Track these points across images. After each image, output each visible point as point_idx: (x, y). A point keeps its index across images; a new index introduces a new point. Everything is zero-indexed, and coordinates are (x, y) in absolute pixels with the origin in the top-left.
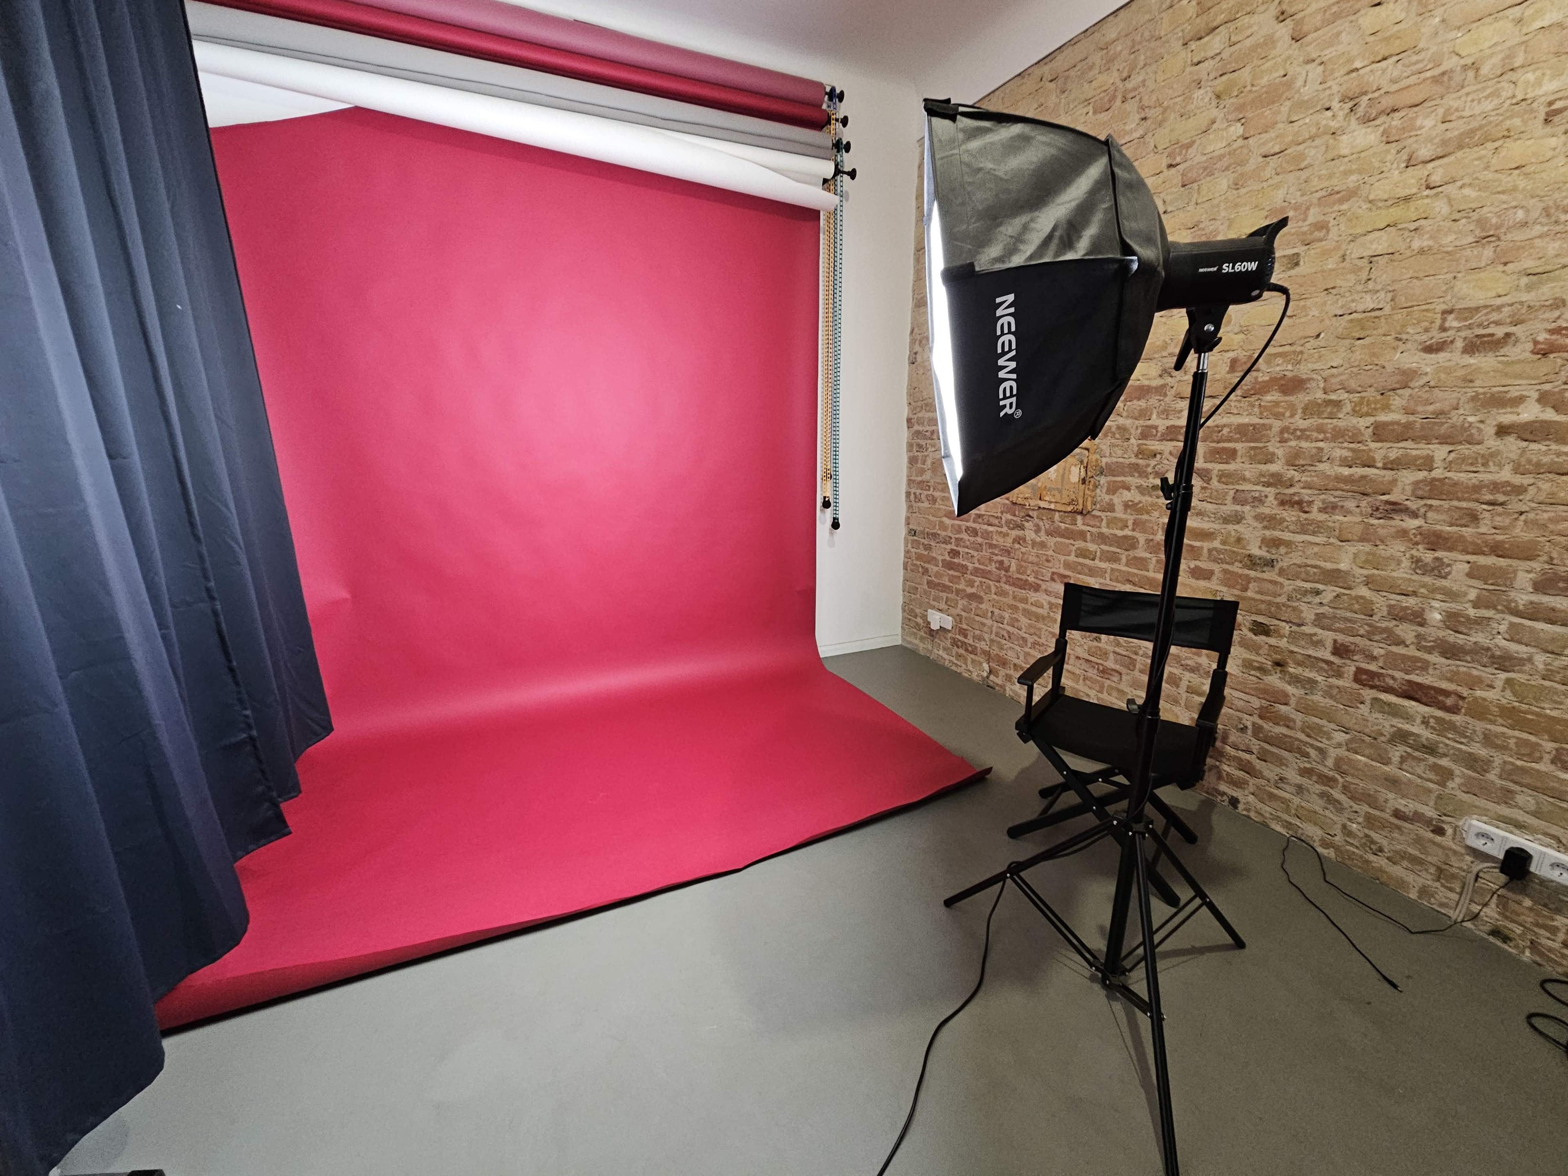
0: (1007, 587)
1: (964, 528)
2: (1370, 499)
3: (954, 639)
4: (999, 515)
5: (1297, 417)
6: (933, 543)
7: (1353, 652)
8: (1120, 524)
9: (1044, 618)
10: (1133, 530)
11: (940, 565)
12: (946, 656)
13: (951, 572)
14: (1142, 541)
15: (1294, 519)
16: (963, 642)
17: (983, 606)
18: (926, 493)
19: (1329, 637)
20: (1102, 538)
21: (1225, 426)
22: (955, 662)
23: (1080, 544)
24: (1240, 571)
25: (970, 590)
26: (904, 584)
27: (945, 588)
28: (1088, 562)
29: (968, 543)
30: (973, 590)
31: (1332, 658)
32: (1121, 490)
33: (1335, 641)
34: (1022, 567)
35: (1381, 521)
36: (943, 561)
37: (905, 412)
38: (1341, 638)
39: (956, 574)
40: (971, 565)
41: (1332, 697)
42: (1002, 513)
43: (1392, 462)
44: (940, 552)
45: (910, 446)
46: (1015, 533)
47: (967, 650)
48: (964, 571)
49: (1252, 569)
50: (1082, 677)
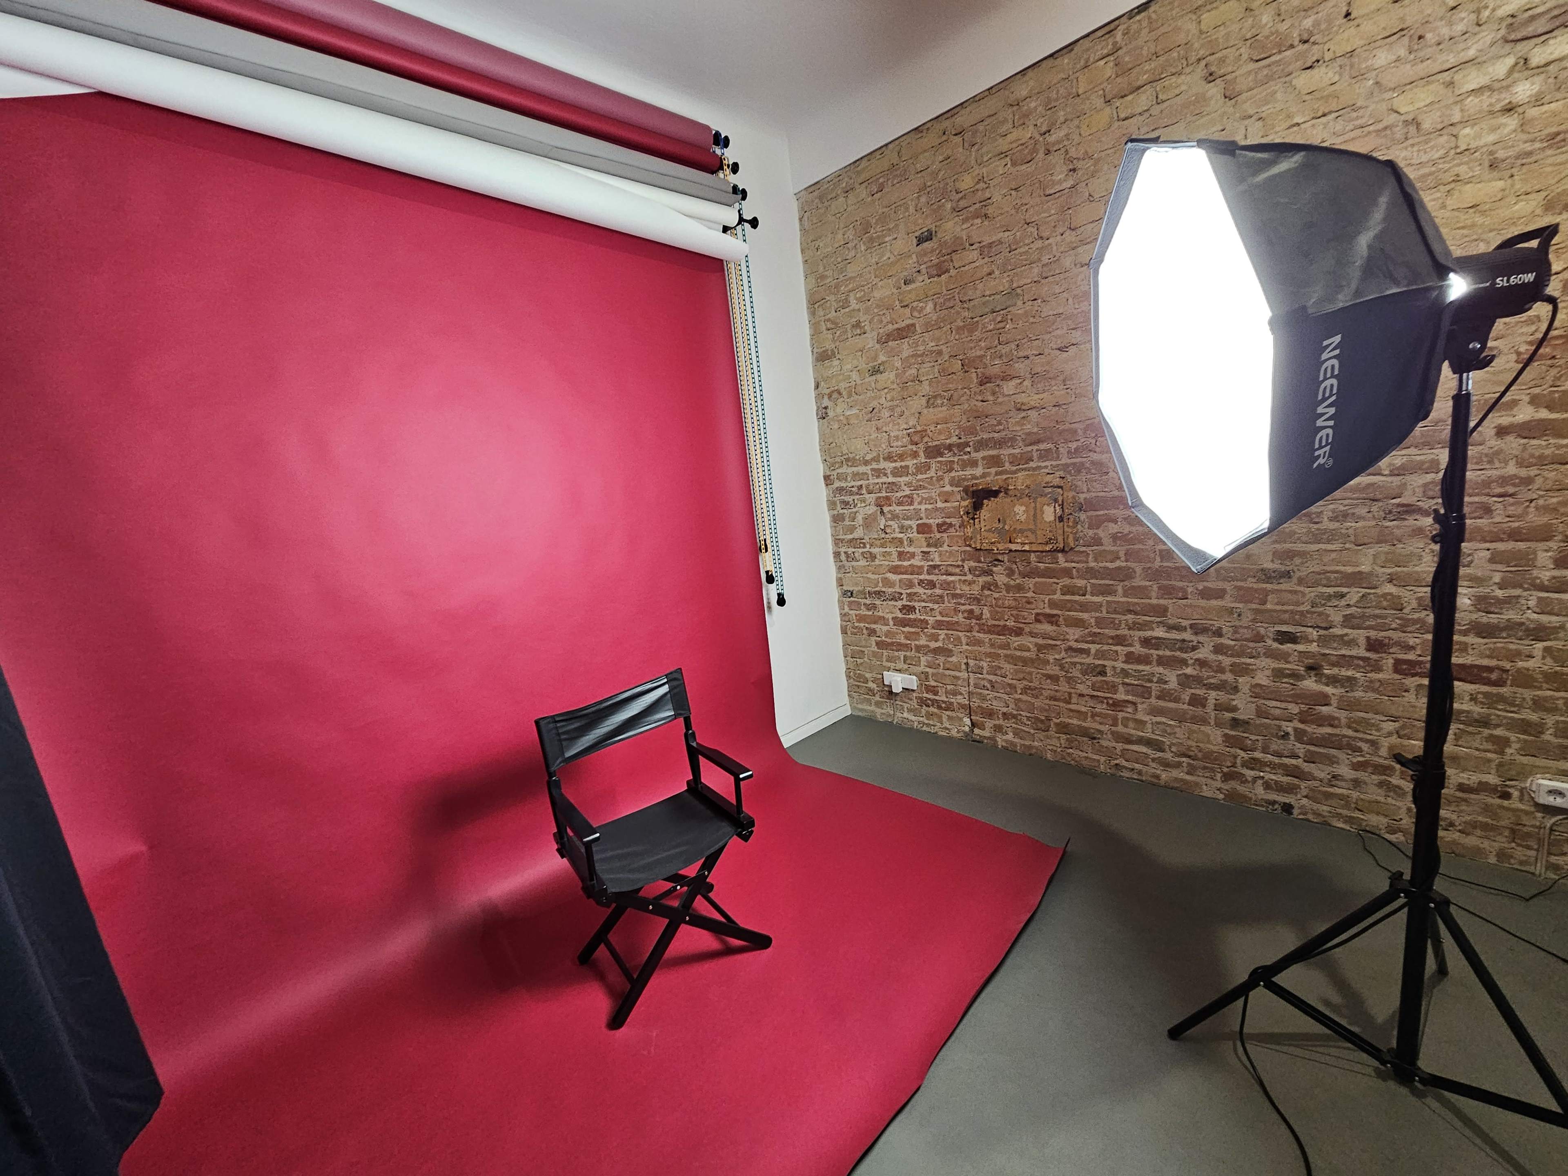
0: (981, 635)
1: (916, 581)
2: (1381, 504)
3: (921, 698)
4: (960, 563)
6: (878, 602)
7: (1389, 646)
8: (1109, 557)
9: (1032, 661)
10: (1127, 561)
11: (891, 623)
12: (913, 718)
13: (907, 629)
14: (1138, 570)
15: (1304, 530)
16: (932, 700)
17: (953, 659)
18: (861, 550)
19: (1360, 635)
20: (1091, 573)
22: (926, 722)
23: (1067, 581)
24: (1255, 586)
25: (933, 645)
26: (845, 650)
27: (900, 647)
28: (1077, 598)
29: (924, 597)
30: (939, 644)
31: (1368, 655)
32: (1106, 524)
33: (1368, 638)
34: (997, 612)
35: (1395, 522)
36: (894, 619)
37: (820, 470)
38: (1373, 634)
39: (913, 630)
40: (932, 618)
41: (1374, 690)
42: (963, 560)
43: (1397, 469)
44: (889, 610)
45: (832, 505)
46: (982, 580)
47: (939, 707)
48: (923, 626)
49: (1267, 583)
50: (1089, 714)
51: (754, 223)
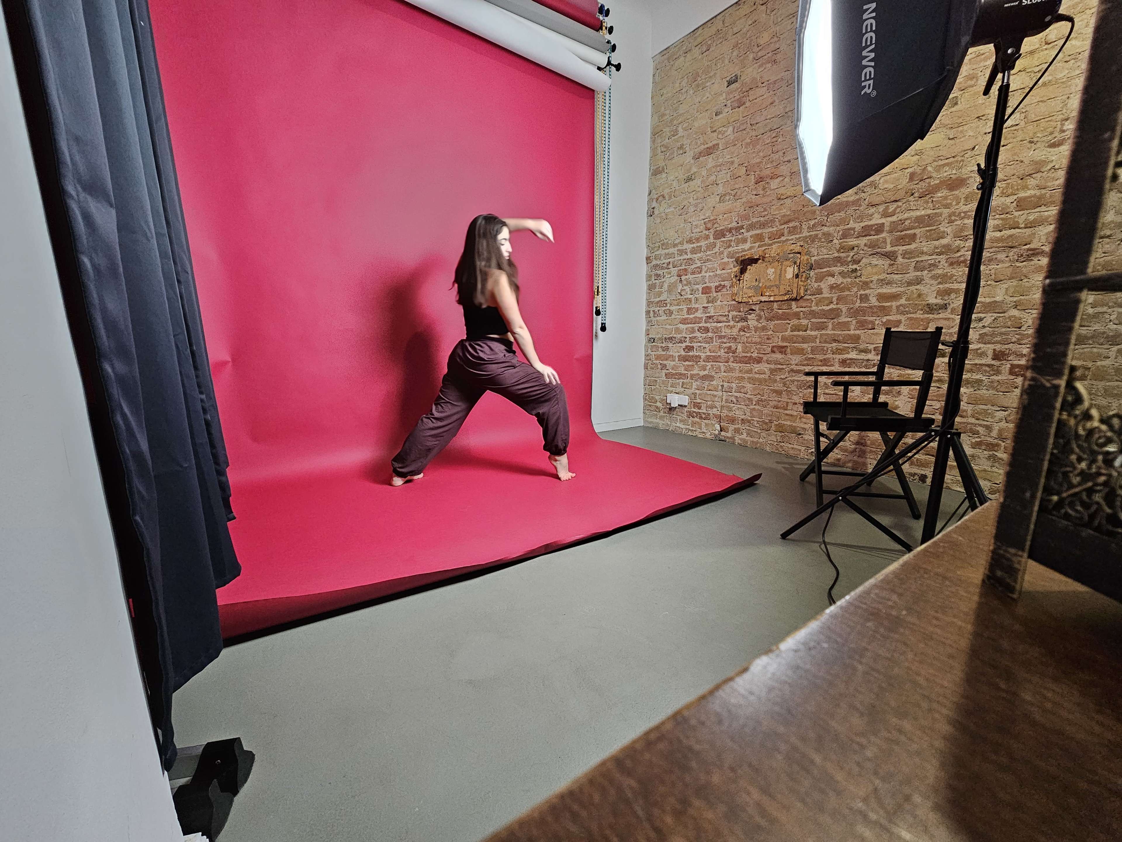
0: (735, 365)
1: (696, 328)
2: (1015, 250)
3: (690, 412)
4: (727, 313)
5: (961, 204)
6: (670, 345)
7: (1008, 355)
8: (827, 302)
9: (765, 380)
10: (837, 304)
11: (677, 359)
12: (683, 426)
13: (687, 363)
14: (844, 310)
15: (960, 273)
16: (696, 413)
17: (714, 383)
18: (664, 309)
19: (990, 348)
20: (813, 314)
21: (906, 219)
22: (691, 428)
23: (795, 322)
24: (922, 316)
25: (702, 373)
26: (645, 380)
27: (681, 376)
28: (801, 333)
29: (701, 339)
30: (706, 372)
31: (993, 362)
32: (827, 278)
33: (994, 350)
34: (747, 347)
35: (1024, 263)
36: (679, 356)
37: (644, 253)
38: (998, 347)
39: (690, 363)
40: (703, 354)
41: (994, 388)
42: (729, 312)
43: (1031, 223)
44: (677, 350)
45: (649, 277)
46: (740, 325)
47: (701, 418)
48: (697, 360)
49: (930, 314)
50: (799, 417)
51: (618, 67)
